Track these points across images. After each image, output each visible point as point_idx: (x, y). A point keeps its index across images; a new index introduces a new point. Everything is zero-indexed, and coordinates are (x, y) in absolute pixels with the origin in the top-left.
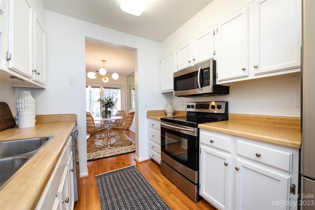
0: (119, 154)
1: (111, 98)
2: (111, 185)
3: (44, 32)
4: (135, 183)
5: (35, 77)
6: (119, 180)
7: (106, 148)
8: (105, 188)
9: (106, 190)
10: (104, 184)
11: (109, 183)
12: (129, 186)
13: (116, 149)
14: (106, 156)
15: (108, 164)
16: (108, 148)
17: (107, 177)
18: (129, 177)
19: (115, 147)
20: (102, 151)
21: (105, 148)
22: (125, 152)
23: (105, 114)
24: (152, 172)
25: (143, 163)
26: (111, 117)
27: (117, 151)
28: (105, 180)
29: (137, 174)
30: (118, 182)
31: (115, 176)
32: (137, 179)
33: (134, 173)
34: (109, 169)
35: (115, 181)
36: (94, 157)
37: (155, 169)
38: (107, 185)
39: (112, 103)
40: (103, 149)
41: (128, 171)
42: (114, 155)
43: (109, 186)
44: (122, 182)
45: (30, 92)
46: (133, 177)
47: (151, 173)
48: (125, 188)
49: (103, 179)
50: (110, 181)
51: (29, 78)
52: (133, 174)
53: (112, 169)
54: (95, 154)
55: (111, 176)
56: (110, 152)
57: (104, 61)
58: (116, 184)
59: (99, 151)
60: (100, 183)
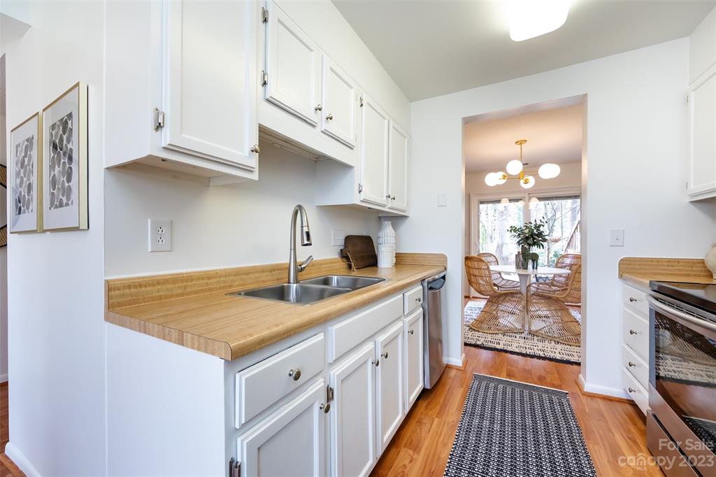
0: (543, 355)
1: (538, 223)
2: (494, 401)
3: (405, 137)
4: (546, 425)
5: (390, 204)
6: (513, 401)
7: (518, 336)
8: (480, 399)
9: (479, 402)
10: (482, 392)
11: (490, 395)
12: (529, 422)
13: (540, 345)
14: (509, 349)
15: (505, 364)
16: (523, 335)
17: (492, 385)
18: (537, 407)
19: (540, 338)
20: (506, 337)
21: (515, 335)
22: (558, 357)
23: (521, 259)
24: (613, 430)
25: (600, 401)
26: (538, 267)
27: (540, 347)
28: (487, 388)
29: (563, 411)
30: (508, 402)
31: (509, 390)
32: (557, 421)
33: (557, 408)
34: (504, 373)
35: (504, 398)
36: (485, 343)
37: (629, 430)
38: (485, 396)
39: (540, 234)
40: (511, 334)
41: (545, 396)
42: (528, 353)
43: (489, 400)
44: (518, 408)
45: (390, 222)
46: (549, 413)
47: (610, 430)
48: (518, 420)
49: (484, 384)
50: (495, 394)
51: (384, 206)
52: (552, 408)
53: (509, 375)
54: (489, 337)
55: (500, 386)
56: (522, 345)
57: (520, 143)
58: (503, 405)
59: (500, 336)
60: (475, 386)
